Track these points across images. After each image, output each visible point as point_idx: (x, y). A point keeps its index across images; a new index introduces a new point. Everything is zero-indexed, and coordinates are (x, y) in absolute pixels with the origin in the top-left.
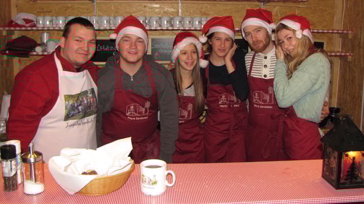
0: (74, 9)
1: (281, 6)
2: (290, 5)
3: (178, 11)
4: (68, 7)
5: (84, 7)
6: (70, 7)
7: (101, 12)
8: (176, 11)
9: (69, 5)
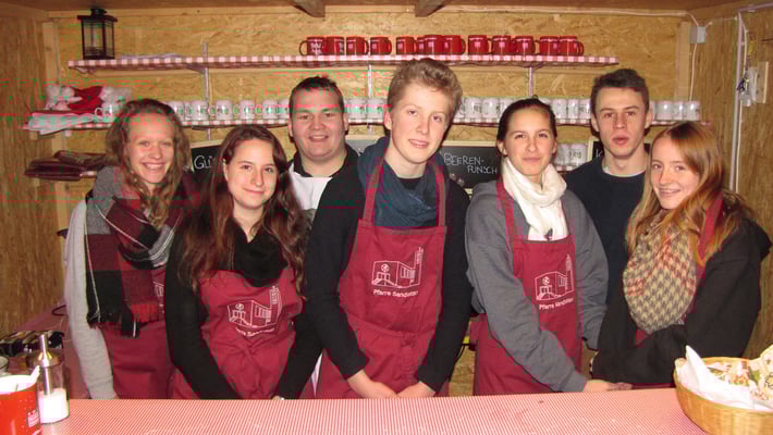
0: (166, 86)
1: (567, 74)
2: (585, 72)
3: (366, 86)
4: (156, 84)
5: (185, 82)
6: (160, 83)
7: (218, 90)
8: (361, 86)
9: (158, 79)
